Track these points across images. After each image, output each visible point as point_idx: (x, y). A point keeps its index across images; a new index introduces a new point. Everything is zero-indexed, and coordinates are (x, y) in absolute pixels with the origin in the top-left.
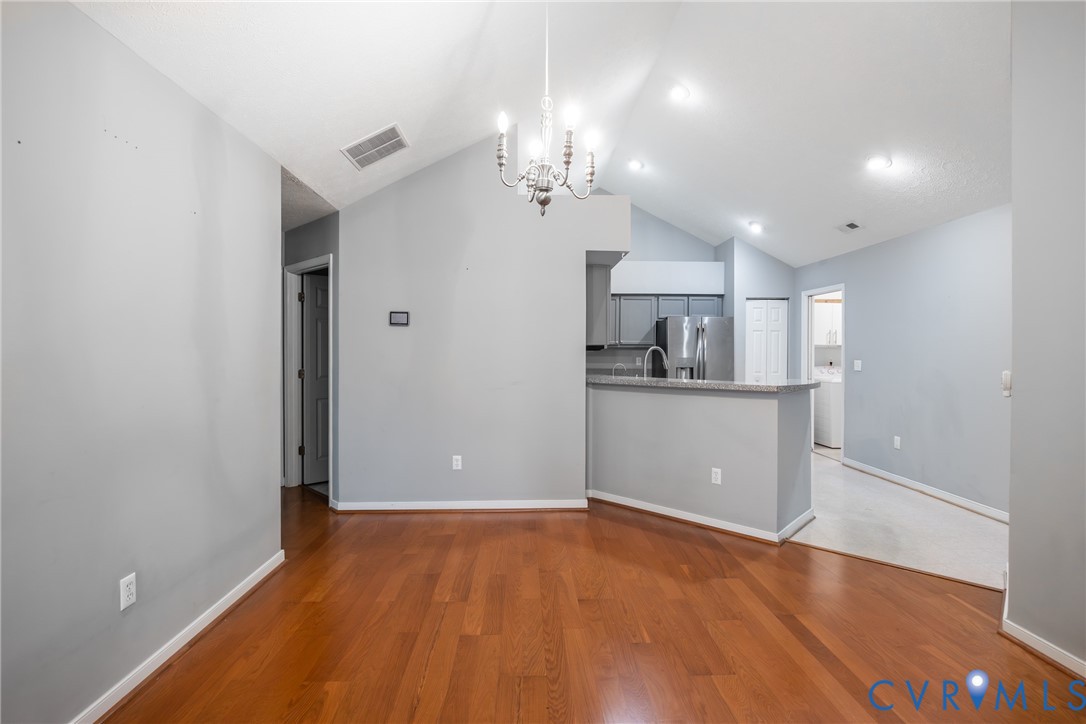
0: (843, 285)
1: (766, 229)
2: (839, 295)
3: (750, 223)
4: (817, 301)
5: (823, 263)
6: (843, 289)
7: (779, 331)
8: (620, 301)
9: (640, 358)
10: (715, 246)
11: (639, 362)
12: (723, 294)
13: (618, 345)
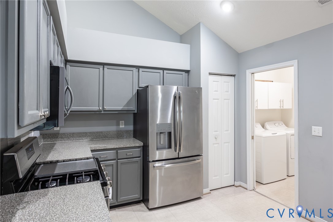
3: (223, 2)
7: (229, 99)
8: (103, 70)
9: (123, 121)
10: (181, 34)
11: (122, 125)
12: (189, 69)
13: (101, 111)
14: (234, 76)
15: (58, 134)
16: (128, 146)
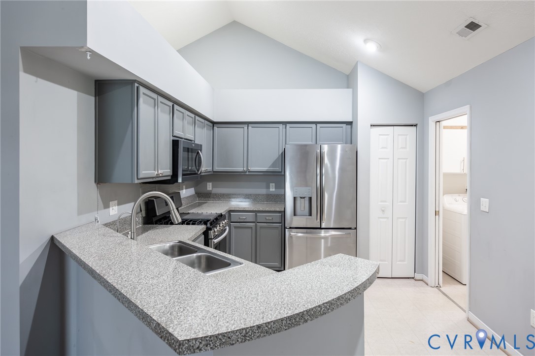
0: (468, 107)
1: (382, 47)
2: (464, 120)
3: (366, 41)
4: (445, 127)
5: (448, 84)
6: (468, 112)
7: (407, 159)
8: (248, 129)
9: (274, 184)
10: (347, 74)
11: (272, 188)
12: (351, 121)
13: (246, 172)
14: (416, 125)
15: (211, 194)
16: (267, 209)
